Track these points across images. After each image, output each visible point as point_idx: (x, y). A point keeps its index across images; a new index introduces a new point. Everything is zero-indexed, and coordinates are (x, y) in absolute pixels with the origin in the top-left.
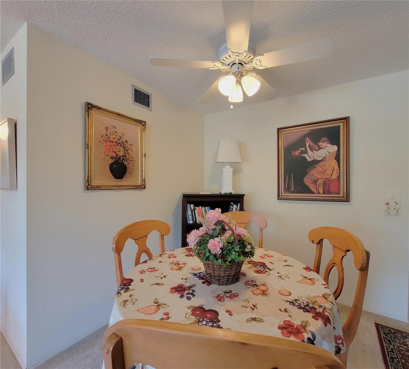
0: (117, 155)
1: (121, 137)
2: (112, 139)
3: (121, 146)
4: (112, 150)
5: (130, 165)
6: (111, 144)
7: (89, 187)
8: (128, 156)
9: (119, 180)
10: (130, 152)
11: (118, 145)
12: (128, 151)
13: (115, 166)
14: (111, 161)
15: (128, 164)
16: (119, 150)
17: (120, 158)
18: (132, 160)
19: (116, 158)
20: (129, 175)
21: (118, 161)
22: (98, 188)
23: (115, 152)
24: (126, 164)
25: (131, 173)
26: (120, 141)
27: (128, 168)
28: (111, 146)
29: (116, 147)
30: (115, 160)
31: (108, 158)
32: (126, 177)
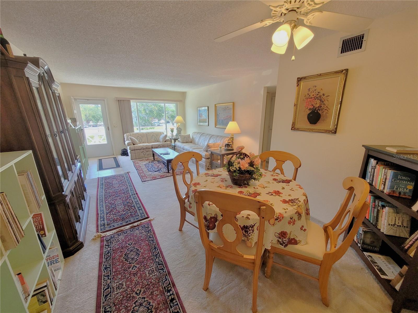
0: (314, 107)
1: (319, 93)
2: (312, 96)
3: (318, 99)
4: (310, 104)
5: (325, 113)
6: (311, 100)
7: (294, 128)
8: (323, 106)
9: (313, 125)
10: (326, 102)
11: (315, 99)
12: (324, 102)
13: (311, 115)
14: (309, 112)
15: (323, 112)
16: (316, 103)
17: (316, 109)
18: (327, 108)
19: (313, 109)
20: (322, 121)
21: (314, 111)
22: (298, 129)
23: (312, 105)
24: (320, 113)
25: (324, 120)
26: (318, 96)
27: (321, 115)
28: (310, 101)
29: (314, 101)
30: (312, 111)
31: (307, 110)
32: (319, 122)
